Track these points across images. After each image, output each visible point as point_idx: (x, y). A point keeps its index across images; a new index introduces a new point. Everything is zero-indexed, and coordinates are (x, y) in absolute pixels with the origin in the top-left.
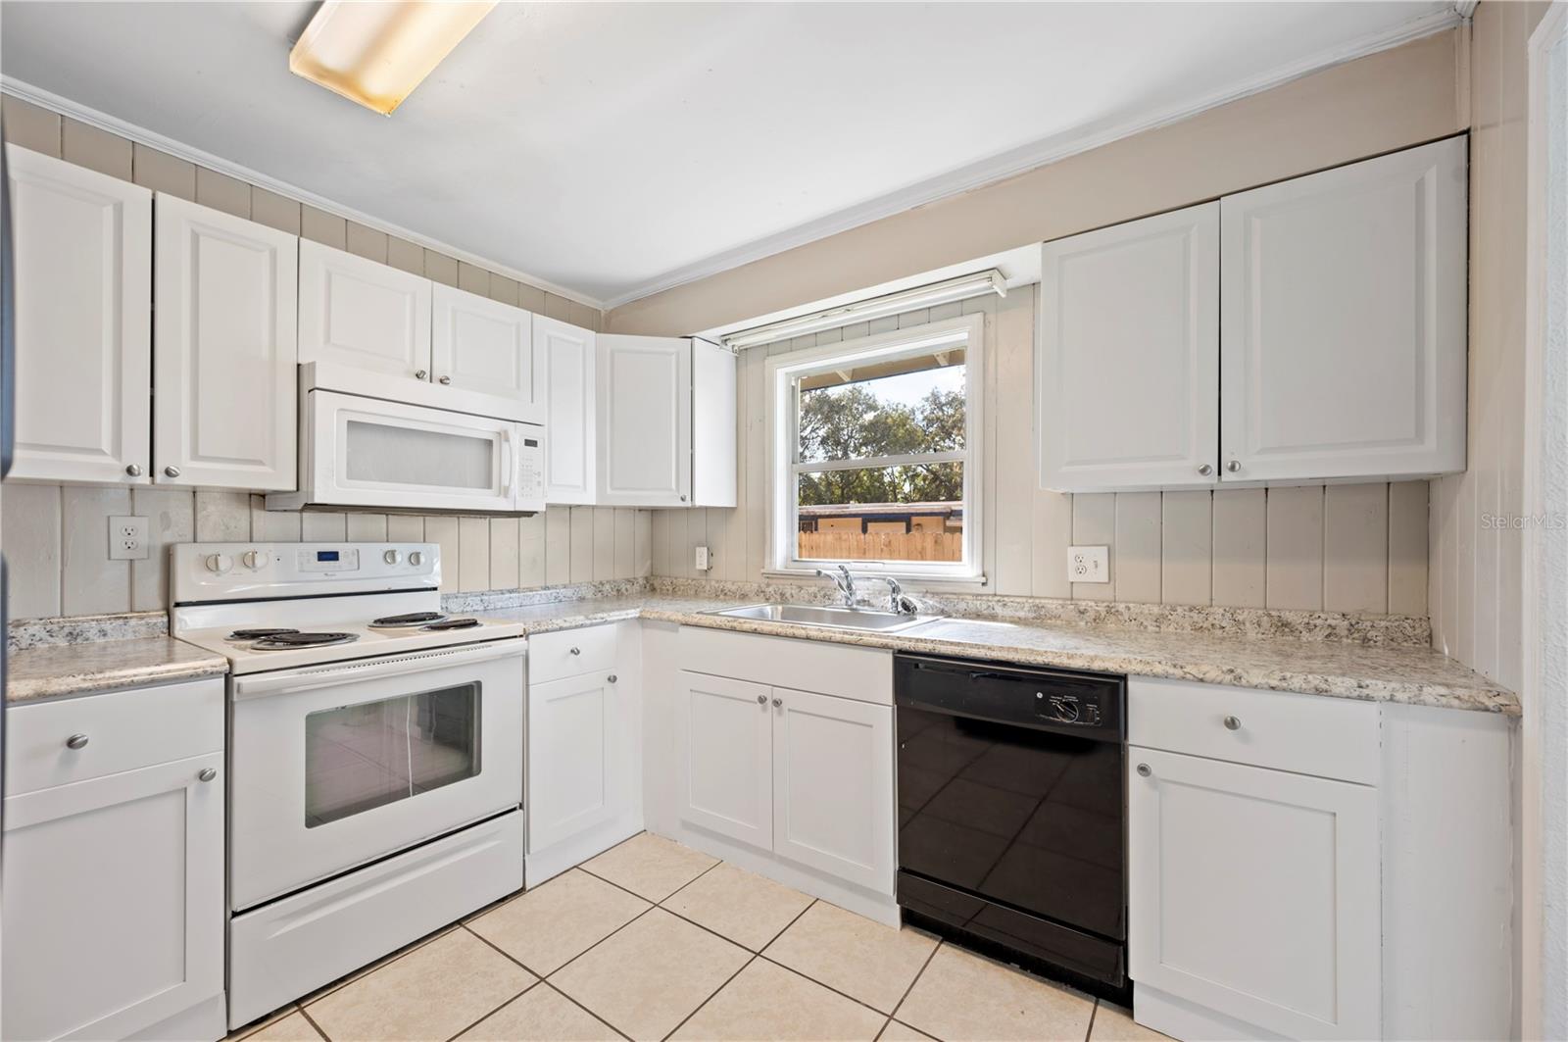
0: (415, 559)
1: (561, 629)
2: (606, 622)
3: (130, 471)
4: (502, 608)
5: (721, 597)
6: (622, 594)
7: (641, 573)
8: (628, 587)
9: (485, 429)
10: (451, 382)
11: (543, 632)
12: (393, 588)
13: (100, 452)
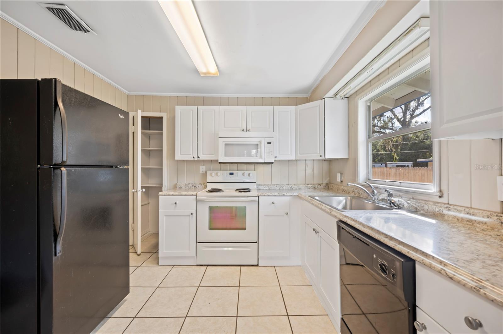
0: (249, 175)
1: (269, 196)
2: (284, 196)
3: (194, 157)
4: (274, 189)
5: (343, 192)
6: (316, 188)
7: (325, 182)
8: (318, 186)
9: (256, 141)
10: (250, 130)
11: (263, 196)
12: (244, 182)
13: (190, 155)
